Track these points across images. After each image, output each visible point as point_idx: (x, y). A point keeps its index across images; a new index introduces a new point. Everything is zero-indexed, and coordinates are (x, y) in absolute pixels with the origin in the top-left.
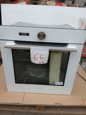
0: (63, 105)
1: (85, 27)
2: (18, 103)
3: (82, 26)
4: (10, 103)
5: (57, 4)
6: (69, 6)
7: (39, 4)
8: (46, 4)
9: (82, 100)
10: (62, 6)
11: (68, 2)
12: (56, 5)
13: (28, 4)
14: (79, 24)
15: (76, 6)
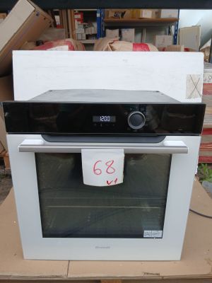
0: (163, 277)
1: (201, 93)
2: (57, 277)
3: (196, 92)
4: (39, 277)
5: (136, 48)
6: (164, 50)
7: (97, 50)
8: (111, 47)
9: (208, 263)
10: (149, 50)
11: (164, 39)
12: (134, 50)
13: (74, 50)
14: (187, 88)
15: (178, 50)
